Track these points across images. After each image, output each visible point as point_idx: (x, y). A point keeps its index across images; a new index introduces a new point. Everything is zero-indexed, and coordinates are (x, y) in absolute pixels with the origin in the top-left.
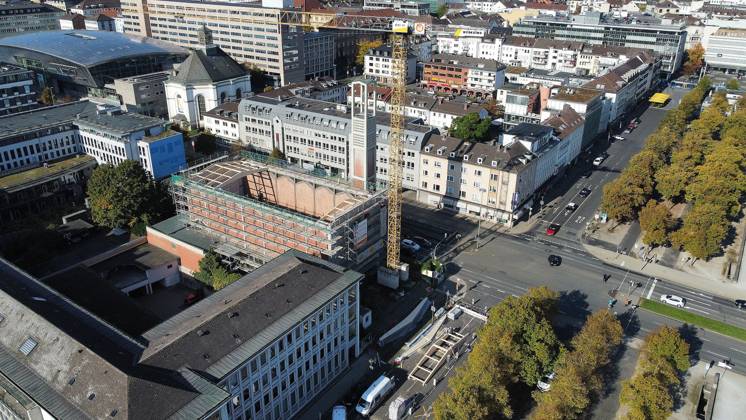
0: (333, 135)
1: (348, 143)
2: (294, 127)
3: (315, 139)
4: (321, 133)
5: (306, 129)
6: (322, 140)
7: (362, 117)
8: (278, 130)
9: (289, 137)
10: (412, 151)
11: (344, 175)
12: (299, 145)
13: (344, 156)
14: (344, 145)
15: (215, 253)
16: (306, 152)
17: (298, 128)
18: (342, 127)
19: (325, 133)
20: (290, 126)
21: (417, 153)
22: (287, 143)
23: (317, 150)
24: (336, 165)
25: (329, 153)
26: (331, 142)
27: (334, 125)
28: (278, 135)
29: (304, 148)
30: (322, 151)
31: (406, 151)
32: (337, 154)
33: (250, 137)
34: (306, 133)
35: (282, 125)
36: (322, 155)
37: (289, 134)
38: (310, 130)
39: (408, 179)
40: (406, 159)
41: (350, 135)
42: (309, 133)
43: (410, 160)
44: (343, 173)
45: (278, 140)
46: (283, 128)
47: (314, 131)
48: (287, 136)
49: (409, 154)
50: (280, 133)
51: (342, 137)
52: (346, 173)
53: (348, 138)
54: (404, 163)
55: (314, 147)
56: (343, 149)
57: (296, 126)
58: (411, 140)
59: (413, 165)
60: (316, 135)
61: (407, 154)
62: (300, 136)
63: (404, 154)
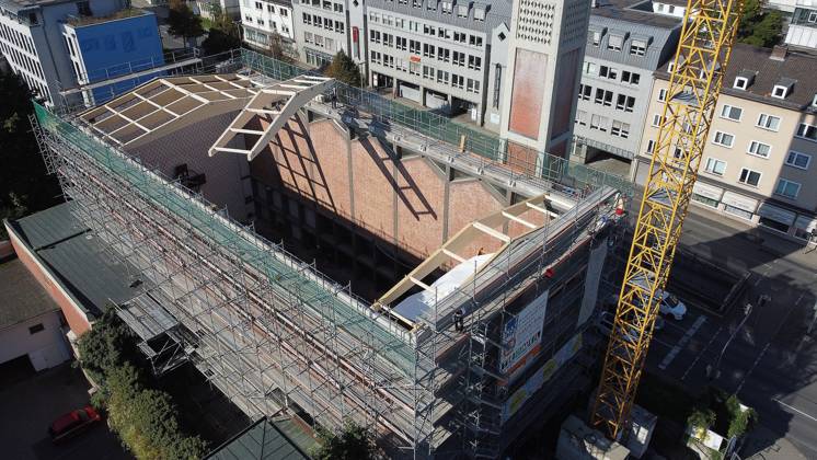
0: (460, 30)
1: (489, 47)
2: (387, 15)
3: (424, 39)
4: (437, 26)
5: (408, 18)
6: (437, 42)
8: (357, 21)
9: (375, 35)
10: (632, 70)
11: (475, 114)
12: (393, 51)
13: (478, 76)
14: (480, 52)
16: (406, 65)
17: (395, 16)
18: (480, 13)
19: (444, 27)
20: (381, 13)
21: (646, 76)
22: (372, 46)
23: (426, 61)
24: (462, 93)
25: (450, 68)
26: (453, 46)
27: (463, 10)
28: (356, 31)
29: (403, 56)
30: (435, 63)
31: (618, 69)
32: (465, 72)
33: (310, 34)
34: (406, 24)
35: (365, 9)
36: (436, 73)
37: (377, 29)
38: (415, 19)
39: (615, 131)
40: (618, 87)
41: (496, 32)
42: (413, 27)
43: (627, 89)
44: (474, 111)
45: (357, 39)
46: (365, 17)
47: (422, 22)
48: (372, 32)
49: (626, 76)
50: (361, 27)
51: (477, 34)
52: (480, 112)
53: (489, 37)
54: (609, 96)
55: (421, 56)
56: (479, 60)
57: (388, 13)
58: (634, 44)
59: (632, 101)
60: (426, 30)
61: (619, 76)
62: (395, 33)
63: (613, 76)
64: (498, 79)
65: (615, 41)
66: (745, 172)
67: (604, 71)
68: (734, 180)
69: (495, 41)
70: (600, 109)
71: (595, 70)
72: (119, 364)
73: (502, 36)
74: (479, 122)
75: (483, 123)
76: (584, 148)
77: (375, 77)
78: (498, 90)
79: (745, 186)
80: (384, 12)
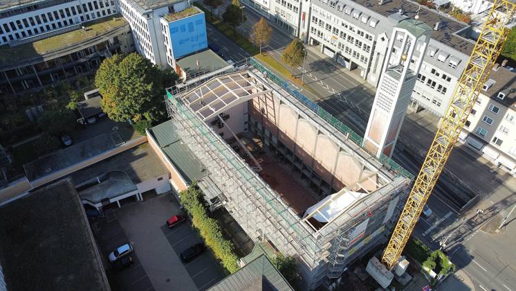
0: (361, 30)
1: (375, 43)
2: (322, 10)
3: (341, 29)
4: (349, 24)
5: (334, 16)
6: (347, 31)
7: (398, 78)
8: (305, 9)
9: (315, 19)
10: (448, 75)
11: (363, 74)
12: (323, 30)
13: (368, 55)
14: (370, 44)
15: (197, 188)
16: (329, 39)
17: (326, 13)
18: (373, 24)
19: (352, 26)
20: (319, 9)
21: (454, 80)
22: (312, 24)
23: (341, 40)
24: (357, 62)
25: (353, 47)
26: (357, 37)
27: (364, 20)
28: (304, 14)
29: (328, 35)
30: (345, 42)
31: (441, 73)
32: (361, 51)
33: (279, 9)
34: (333, 19)
35: (311, 4)
36: (345, 47)
37: (316, 17)
38: (337, 18)
39: (434, 102)
40: (439, 81)
41: (380, 37)
42: (336, 21)
43: (444, 83)
44: (362, 72)
45: (304, 19)
46: (310, 8)
47: (341, 20)
48: (314, 17)
49: (444, 77)
50: (307, 12)
51: (370, 34)
52: (366, 73)
53: (376, 38)
54: (434, 84)
55: (338, 37)
56: (369, 47)
57: (324, 10)
58: (451, 62)
59: (445, 90)
60: (343, 25)
61: (441, 76)
62: (326, 22)
63: (438, 75)
64: (377, 60)
65: (442, 58)
66: (496, 138)
67: (433, 71)
68: (490, 141)
69: (379, 41)
70: (428, 89)
71: (429, 69)
72: (198, 205)
73: (383, 39)
74: (364, 78)
75: (366, 79)
76: (417, 106)
77: (312, 40)
78: (376, 65)
79: (494, 145)
80: (321, 9)
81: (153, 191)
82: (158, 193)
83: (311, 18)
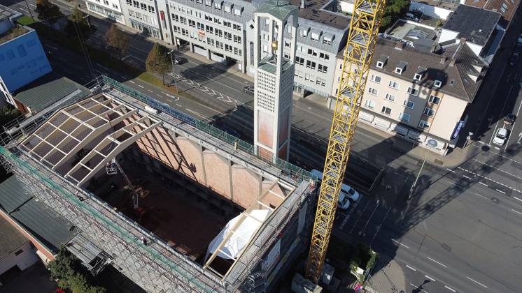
0: (227, 21)
1: (245, 32)
2: (181, 6)
3: (206, 23)
4: (212, 16)
5: (194, 10)
6: (214, 25)
7: (274, 72)
8: (162, 7)
9: (175, 17)
10: (325, 53)
11: (241, 67)
12: (187, 27)
13: (240, 47)
14: (240, 34)
15: (69, 254)
16: (196, 36)
17: (185, 8)
18: (238, 12)
19: (217, 17)
20: (177, 5)
21: (332, 56)
22: (174, 23)
23: (208, 35)
24: (232, 55)
25: (223, 40)
26: (224, 29)
27: (228, 9)
28: (163, 14)
29: (194, 32)
30: (213, 36)
31: (318, 51)
32: (231, 43)
33: (132, 11)
34: (194, 13)
35: (166, 1)
36: (215, 42)
37: (175, 13)
38: (199, 11)
39: (318, 82)
40: (318, 61)
41: (248, 25)
42: (198, 15)
43: (323, 62)
44: (240, 65)
45: (163, 18)
46: (167, 5)
47: (204, 13)
48: (173, 15)
49: (322, 55)
50: (165, 11)
51: (237, 24)
52: (243, 66)
53: (245, 26)
54: (314, 64)
55: (205, 31)
56: (239, 38)
57: (182, 5)
58: (325, 39)
59: (325, 68)
60: (206, 18)
61: (318, 55)
62: (188, 17)
63: (315, 54)
64: (252, 50)
65: (315, 36)
66: (384, 108)
67: (310, 52)
68: (379, 111)
69: (248, 29)
70: (309, 70)
71: (305, 51)
73: (252, 27)
74: (243, 71)
75: (245, 72)
76: (303, 90)
77: (178, 40)
78: (252, 55)
79: (384, 114)
80: (179, 4)
81: (16, 268)
82: (22, 270)
83: (171, 17)
